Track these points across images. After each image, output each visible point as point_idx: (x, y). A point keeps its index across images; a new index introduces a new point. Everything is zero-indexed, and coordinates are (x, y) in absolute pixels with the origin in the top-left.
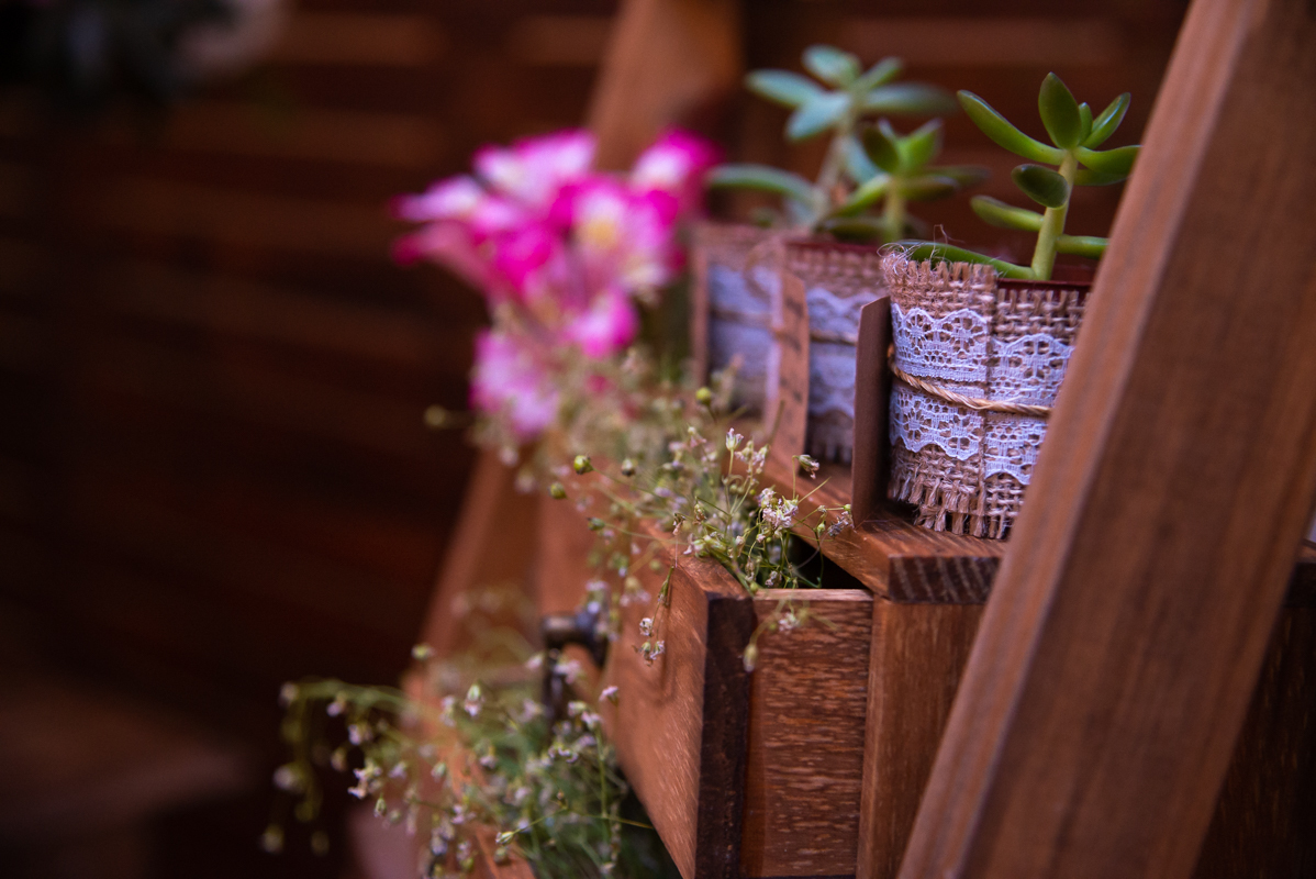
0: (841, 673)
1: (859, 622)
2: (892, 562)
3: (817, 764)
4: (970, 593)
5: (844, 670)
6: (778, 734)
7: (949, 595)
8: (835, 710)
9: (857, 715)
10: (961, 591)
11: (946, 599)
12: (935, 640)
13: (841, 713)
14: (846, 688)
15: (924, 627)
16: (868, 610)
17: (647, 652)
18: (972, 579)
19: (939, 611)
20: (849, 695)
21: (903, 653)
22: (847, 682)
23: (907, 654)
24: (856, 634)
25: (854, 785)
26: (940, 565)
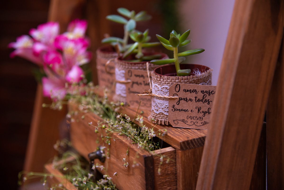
0: (171, 166)
1: (173, 155)
2: (180, 143)
3: (168, 185)
4: (196, 146)
5: (171, 165)
6: (160, 181)
7: (192, 147)
8: (170, 173)
9: (174, 173)
10: (194, 146)
11: (191, 148)
12: (190, 156)
13: (172, 173)
14: (172, 168)
15: (188, 154)
16: (175, 152)
17: (125, 166)
18: (196, 143)
19: (190, 151)
20: (173, 170)
21: (184, 161)
22: (172, 167)
23: (185, 160)
24: (173, 157)
25: (175, 187)
26: (190, 141)
